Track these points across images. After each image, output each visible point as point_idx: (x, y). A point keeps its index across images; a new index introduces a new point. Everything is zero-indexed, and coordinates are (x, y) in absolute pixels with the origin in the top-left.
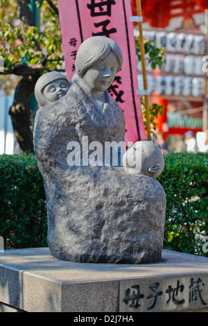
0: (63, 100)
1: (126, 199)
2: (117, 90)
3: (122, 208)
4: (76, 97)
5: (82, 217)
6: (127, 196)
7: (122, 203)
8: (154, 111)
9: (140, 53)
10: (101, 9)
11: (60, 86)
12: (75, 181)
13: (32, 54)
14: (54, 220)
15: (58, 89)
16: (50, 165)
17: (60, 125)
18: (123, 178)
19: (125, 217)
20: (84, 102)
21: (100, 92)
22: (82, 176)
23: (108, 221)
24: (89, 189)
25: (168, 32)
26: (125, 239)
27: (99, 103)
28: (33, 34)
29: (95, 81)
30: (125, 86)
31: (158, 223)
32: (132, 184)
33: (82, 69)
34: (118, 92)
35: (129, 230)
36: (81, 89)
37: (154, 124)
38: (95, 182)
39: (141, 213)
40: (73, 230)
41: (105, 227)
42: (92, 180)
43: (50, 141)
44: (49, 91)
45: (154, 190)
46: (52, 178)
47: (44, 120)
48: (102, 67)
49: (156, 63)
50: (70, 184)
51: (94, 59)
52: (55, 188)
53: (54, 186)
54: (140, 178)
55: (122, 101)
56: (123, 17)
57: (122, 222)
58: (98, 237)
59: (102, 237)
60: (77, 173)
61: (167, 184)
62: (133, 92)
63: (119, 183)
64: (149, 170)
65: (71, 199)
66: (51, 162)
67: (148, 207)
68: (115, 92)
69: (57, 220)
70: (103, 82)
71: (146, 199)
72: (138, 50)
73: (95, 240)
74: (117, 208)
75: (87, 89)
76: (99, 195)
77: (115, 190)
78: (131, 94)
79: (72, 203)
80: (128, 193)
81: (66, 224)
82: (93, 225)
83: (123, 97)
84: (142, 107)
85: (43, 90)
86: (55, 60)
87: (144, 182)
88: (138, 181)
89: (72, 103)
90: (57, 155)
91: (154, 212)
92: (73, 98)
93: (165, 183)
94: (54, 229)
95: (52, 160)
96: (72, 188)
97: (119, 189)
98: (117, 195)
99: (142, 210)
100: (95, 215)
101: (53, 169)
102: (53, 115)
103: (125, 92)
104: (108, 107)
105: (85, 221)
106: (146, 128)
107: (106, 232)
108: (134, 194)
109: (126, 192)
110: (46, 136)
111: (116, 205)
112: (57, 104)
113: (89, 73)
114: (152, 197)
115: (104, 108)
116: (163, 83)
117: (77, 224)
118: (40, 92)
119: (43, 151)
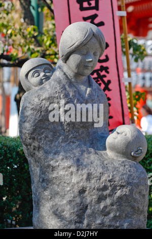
0: (47, 85)
1: (109, 184)
2: (106, 79)
3: (105, 193)
4: (59, 82)
5: (65, 202)
6: (110, 181)
7: (105, 188)
8: (137, 97)
9: (124, 50)
10: (90, 4)
11: (44, 71)
12: (59, 166)
13: (33, 49)
14: (38, 204)
15: (42, 74)
16: (34, 149)
17: (43, 109)
18: (106, 162)
19: (108, 201)
20: (67, 87)
21: (84, 77)
22: (65, 160)
23: (91, 206)
24: (72, 174)
25: (147, 40)
26: (109, 223)
27: (83, 88)
28: (33, 32)
29: (78, 66)
30: (112, 76)
31: (141, 208)
32: (115, 168)
33: (65, 54)
34: (106, 81)
35: (112, 215)
36: (65, 74)
37: (137, 109)
38: (78, 166)
39: (124, 198)
40: (56, 215)
41: (89, 211)
42: (75, 165)
43: (34, 126)
44: (33, 76)
45: (137, 175)
46: (36, 162)
47: (28, 105)
48: (85, 52)
49: (138, 57)
50: (53, 168)
51: (76, 44)
52: (39, 172)
53: (38, 170)
54: (123, 162)
55: (109, 90)
56: (111, 11)
57: (105, 207)
58: (81, 222)
59: (85, 222)
60: (61, 157)
61: (149, 163)
62: (119, 81)
63: (103, 168)
64: (132, 154)
65: (54, 184)
66: (34, 146)
67: (131, 191)
68: (104, 82)
69: (41, 203)
70: (86, 67)
71: (129, 183)
72: (123, 47)
73: (78, 225)
74: (100, 193)
75: (70, 74)
76: (82, 179)
77: (98, 175)
78: (117, 83)
79: (55, 187)
80: (111, 178)
81: (49, 208)
82: (76, 209)
83: (110, 86)
84: (127, 94)
85: (27, 75)
86: (52, 55)
87: (127, 167)
88: (121, 165)
89: (56, 88)
90: (41, 139)
91: (137, 196)
92: (56, 83)
93: (148, 162)
94: (38, 212)
95: (36, 144)
96: (55, 172)
97: (102, 174)
98: (100, 180)
99: (125, 195)
100: (78, 200)
101: (37, 153)
102: (36, 100)
103: (112, 81)
104: (91, 91)
105: (68, 206)
106: (130, 112)
107: (89, 216)
108: (117, 179)
109: (109, 176)
110: (29, 121)
111: (98, 190)
112: (41, 89)
113: (72, 58)
114: (135, 181)
115: (88, 92)
116: (144, 78)
117: (60, 209)
118: (24, 77)
119: (27, 135)
